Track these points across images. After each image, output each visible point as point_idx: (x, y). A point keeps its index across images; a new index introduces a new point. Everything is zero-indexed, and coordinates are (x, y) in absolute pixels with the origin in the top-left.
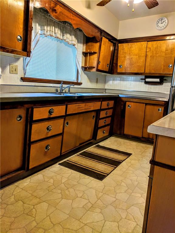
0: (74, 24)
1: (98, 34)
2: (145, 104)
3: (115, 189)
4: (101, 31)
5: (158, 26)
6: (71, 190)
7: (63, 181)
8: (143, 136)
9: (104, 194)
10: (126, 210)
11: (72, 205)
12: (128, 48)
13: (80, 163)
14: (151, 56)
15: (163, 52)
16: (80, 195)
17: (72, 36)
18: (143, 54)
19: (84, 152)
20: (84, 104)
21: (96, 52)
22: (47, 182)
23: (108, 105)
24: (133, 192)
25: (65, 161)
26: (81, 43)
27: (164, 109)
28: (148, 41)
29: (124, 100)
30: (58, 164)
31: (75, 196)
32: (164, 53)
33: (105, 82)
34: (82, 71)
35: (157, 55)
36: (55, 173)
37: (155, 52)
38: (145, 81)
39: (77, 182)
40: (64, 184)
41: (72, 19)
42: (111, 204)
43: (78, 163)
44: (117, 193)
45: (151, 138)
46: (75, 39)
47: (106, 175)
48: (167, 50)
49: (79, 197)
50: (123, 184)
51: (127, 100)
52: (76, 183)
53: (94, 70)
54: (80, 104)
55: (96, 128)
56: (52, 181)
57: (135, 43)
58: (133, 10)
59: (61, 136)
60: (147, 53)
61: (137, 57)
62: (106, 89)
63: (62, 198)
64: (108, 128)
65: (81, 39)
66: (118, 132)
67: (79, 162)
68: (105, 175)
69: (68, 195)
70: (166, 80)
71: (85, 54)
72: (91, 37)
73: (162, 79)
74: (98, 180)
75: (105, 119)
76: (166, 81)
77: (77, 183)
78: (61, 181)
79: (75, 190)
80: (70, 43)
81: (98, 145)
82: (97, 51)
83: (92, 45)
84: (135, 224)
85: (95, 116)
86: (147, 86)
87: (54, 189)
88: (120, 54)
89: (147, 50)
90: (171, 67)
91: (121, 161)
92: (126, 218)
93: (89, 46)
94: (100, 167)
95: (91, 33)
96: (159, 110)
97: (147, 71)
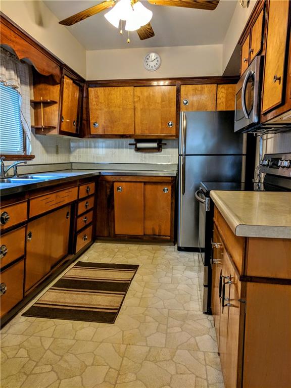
0: (18, 50)
1: (56, 71)
2: (143, 184)
3: (140, 330)
4: (62, 66)
5: (147, 64)
6: (69, 357)
7: (47, 345)
8: (146, 234)
9: (127, 345)
10: (172, 359)
11: (84, 383)
12: (105, 95)
13: (62, 303)
14: (141, 109)
15: (158, 103)
16: (89, 361)
17: (10, 71)
18: (129, 106)
19: (61, 280)
20: (54, 195)
21: (55, 101)
22: (14, 357)
23: (87, 191)
24: (167, 328)
25: (32, 306)
26: (25, 84)
27: (171, 187)
28: (134, 86)
29: (110, 179)
30: (22, 315)
31: (81, 366)
32: (159, 105)
33: (69, 151)
34: (32, 134)
35: (151, 108)
36: (22, 334)
37: (146, 103)
38: (136, 147)
39: (74, 339)
40: (50, 350)
41: (13, 41)
42: (146, 359)
43: (59, 302)
44: (146, 337)
45: (157, 234)
46: (16, 76)
47: (117, 311)
48: (163, 101)
49: (89, 366)
50: (149, 319)
51: (115, 180)
52: (72, 342)
53: (55, 132)
54: (49, 196)
55: (74, 233)
56: (23, 352)
57: (116, 88)
58: (129, 40)
59: (23, 261)
60: (136, 104)
61: (121, 109)
62: (72, 163)
63: (58, 379)
64: (89, 230)
65: (25, 77)
66: (106, 233)
67: (61, 301)
68: (114, 313)
69: (68, 369)
70: (165, 144)
71: (35, 105)
72: (47, 75)
73: (160, 144)
74: (107, 325)
75: (85, 216)
76: (165, 146)
77: (74, 341)
78: (42, 345)
79: (75, 355)
80: (8, 84)
81: (79, 262)
82: (57, 99)
83: (46, 89)
84: (193, 377)
85: (70, 211)
86: (140, 154)
87: (35, 367)
88: (91, 104)
89: (135, 100)
90: (172, 125)
91: (129, 282)
92: (177, 373)
93: (40, 90)
94: (101, 300)
95: (46, 69)
96: (164, 190)
97: (138, 132)
